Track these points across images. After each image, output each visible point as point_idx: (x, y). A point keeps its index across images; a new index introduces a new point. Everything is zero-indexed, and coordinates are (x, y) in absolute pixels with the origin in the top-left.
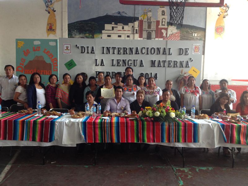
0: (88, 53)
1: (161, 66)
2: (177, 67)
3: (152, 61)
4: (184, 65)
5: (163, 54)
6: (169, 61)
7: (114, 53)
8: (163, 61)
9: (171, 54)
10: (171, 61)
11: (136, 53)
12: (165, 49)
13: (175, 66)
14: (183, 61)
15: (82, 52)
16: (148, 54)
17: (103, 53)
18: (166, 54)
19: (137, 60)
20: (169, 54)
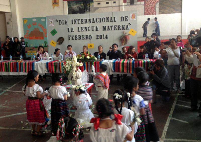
0: (63, 24)
1: (110, 30)
2: (120, 29)
4: (125, 28)
5: (111, 21)
7: (79, 23)
8: (111, 26)
9: (116, 21)
10: (116, 26)
11: (93, 22)
12: (111, 18)
14: (124, 25)
16: (100, 22)
17: (72, 24)
18: (112, 21)
19: (94, 27)
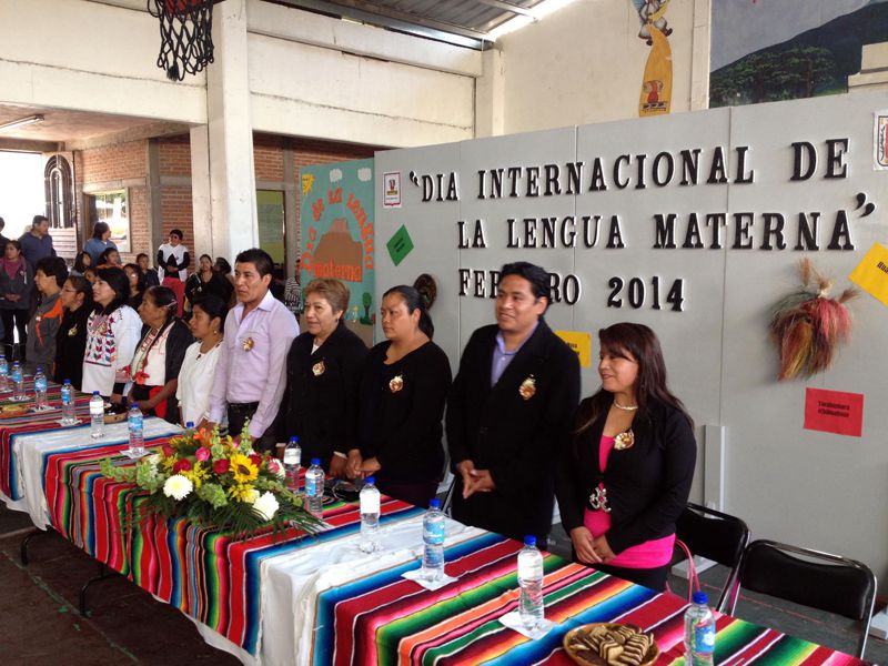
0: (440, 199)
1: (699, 245)
2: (781, 246)
3: (658, 218)
4: (823, 235)
5: (711, 180)
6: (738, 217)
7: (513, 194)
8: (708, 216)
9: (750, 180)
10: (750, 215)
11: (593, 188)
12: (718, 153)
13: (772, 241)
14: (815, 215)
15: (425, 200)
16: (640, 186)
17: (481, 196)
19: (597, 218)
20: (739, 180)
